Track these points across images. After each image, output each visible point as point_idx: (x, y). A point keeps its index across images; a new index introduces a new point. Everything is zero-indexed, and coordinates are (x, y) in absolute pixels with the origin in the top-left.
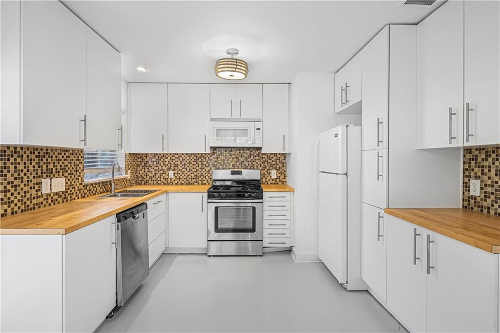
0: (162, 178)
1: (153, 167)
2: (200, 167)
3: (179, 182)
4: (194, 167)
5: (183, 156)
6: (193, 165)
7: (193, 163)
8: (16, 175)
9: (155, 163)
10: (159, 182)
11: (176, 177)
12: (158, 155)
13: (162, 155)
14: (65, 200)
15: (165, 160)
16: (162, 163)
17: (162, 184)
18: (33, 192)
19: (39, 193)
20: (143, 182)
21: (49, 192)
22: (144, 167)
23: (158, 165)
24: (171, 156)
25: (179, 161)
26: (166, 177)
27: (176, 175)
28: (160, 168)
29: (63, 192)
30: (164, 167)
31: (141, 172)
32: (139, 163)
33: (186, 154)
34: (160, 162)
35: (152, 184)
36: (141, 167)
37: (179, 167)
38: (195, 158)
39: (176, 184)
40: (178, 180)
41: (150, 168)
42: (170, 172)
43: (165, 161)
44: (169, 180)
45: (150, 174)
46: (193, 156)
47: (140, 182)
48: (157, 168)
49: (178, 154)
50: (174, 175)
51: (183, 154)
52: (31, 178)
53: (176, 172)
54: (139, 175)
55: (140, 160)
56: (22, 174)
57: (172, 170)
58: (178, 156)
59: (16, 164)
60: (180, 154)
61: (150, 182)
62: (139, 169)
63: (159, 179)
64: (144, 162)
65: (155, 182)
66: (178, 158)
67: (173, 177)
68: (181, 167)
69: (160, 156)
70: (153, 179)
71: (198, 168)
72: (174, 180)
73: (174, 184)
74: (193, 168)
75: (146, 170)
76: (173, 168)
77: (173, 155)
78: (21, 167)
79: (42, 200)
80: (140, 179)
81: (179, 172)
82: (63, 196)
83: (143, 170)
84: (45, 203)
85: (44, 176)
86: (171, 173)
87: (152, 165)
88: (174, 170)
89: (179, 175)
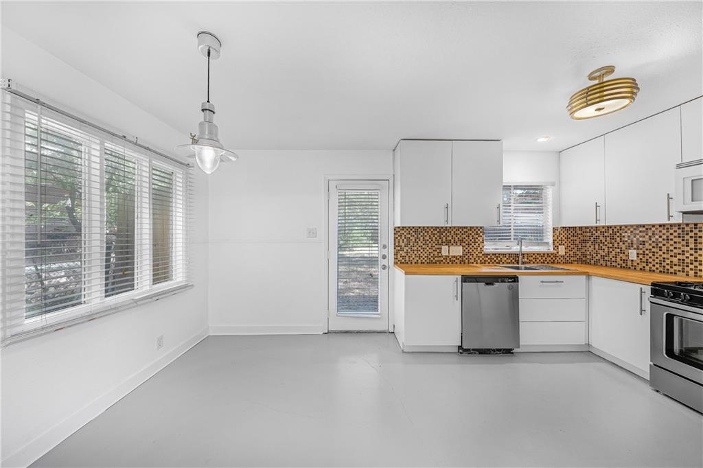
0: (618, 259)
1: (606, 243)
2: (692, 246)
3: (647, 268)
4: (677, 245)
5: (653, 229)
6: (675, 243)
7: (675, 240)
8: (424, 242)
9: (608, 239)
10: (614, 264)
11: (641, 259)
12: (613, 228)
13: (618, 228)
14: (462, 263)
15: (623, 234)
16: (618, 239)
17: (619, 266)
18: (436, 253)
19: (440, 255)
20: (592, 262)
21: (447, 254)
22: (594, 243)
23: (613, 241)
24: (632, 229)
25: (647, 237)
26: (624, 258)
27: (641, 257)
28: (616, 245)
29: (460, 257)
30: (621, 243)
31: (590, 249)
32: (588, 238)
33: (660, 226)
34: (615, 237)
35: (604, 264)
36: (590, 243)
37: (647, 244)
38: (680, 231)
39: (641, 269)
40: (644, 265)
41: (601, 245)
42: (630, 251)
43: (624, 237)
44: (629, 263)
45: (601, 252)
46: (676, 228)
47: (588, 261)
48: (611, 245)
49: (644, 226)
50: (638, 257)
51: (653, 226)
52: (434, 245)
53: (641, 252)
54: (588, 253)
55: (588, 234)
56: (428, 242)
57: (634, 249)
58: (644, 229)
59: (424, 236)
60: (649, 225)
61: (602, 262)
62: (588, 245)
63: (613, 259)
64: (594, 236)
65: (609, 263)
66: (643, 232)
67: (635, 258)
68: (650, 244)
69: (615, 230)
70: (606, 258)
71: (686, 249)
72: (638, 264)
73: (638, 268)
74: (675, 248)
75: (597, 247)
76: (635, 246)
77: (635, 227)
78: (428, 238)
79: (442, 259)
80: (588, 257)
81: (647, 252)
82: (461, 259)
83: (592, 247)
84: (444, 261)
85: (444, 244)
86: (633, 254)
87: (604, 241)
88: (638, 249)
89: (647, 257)
